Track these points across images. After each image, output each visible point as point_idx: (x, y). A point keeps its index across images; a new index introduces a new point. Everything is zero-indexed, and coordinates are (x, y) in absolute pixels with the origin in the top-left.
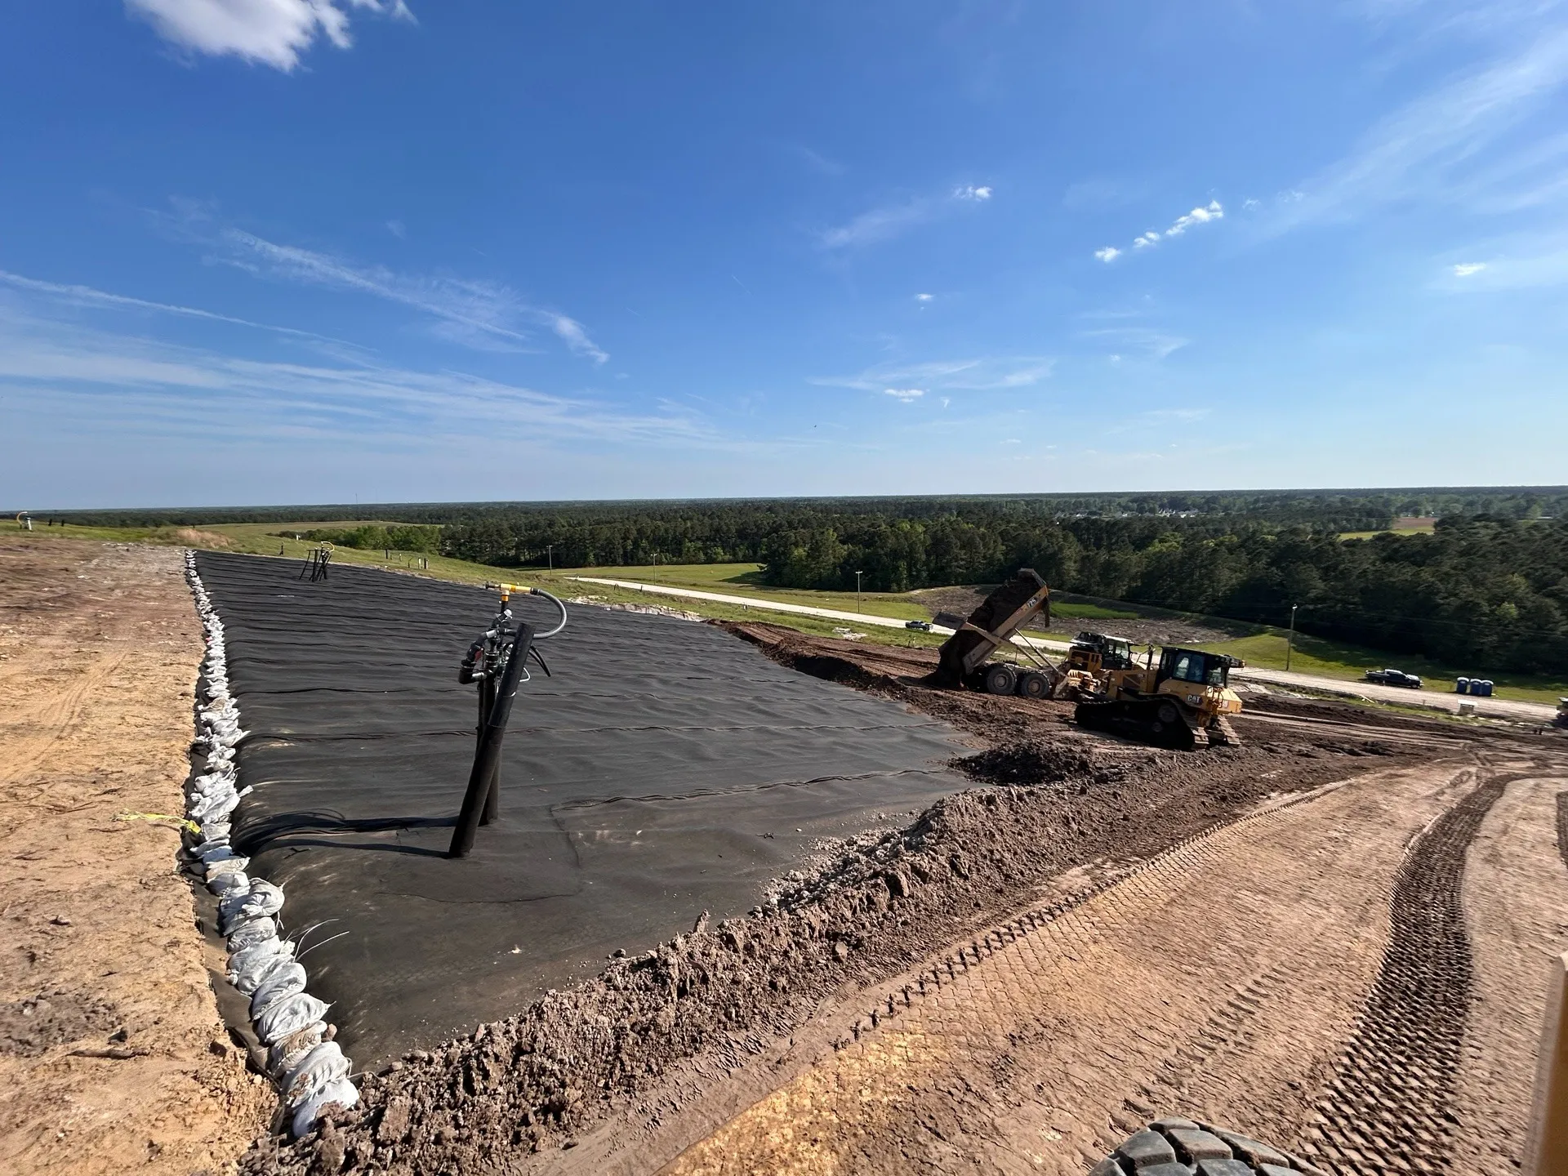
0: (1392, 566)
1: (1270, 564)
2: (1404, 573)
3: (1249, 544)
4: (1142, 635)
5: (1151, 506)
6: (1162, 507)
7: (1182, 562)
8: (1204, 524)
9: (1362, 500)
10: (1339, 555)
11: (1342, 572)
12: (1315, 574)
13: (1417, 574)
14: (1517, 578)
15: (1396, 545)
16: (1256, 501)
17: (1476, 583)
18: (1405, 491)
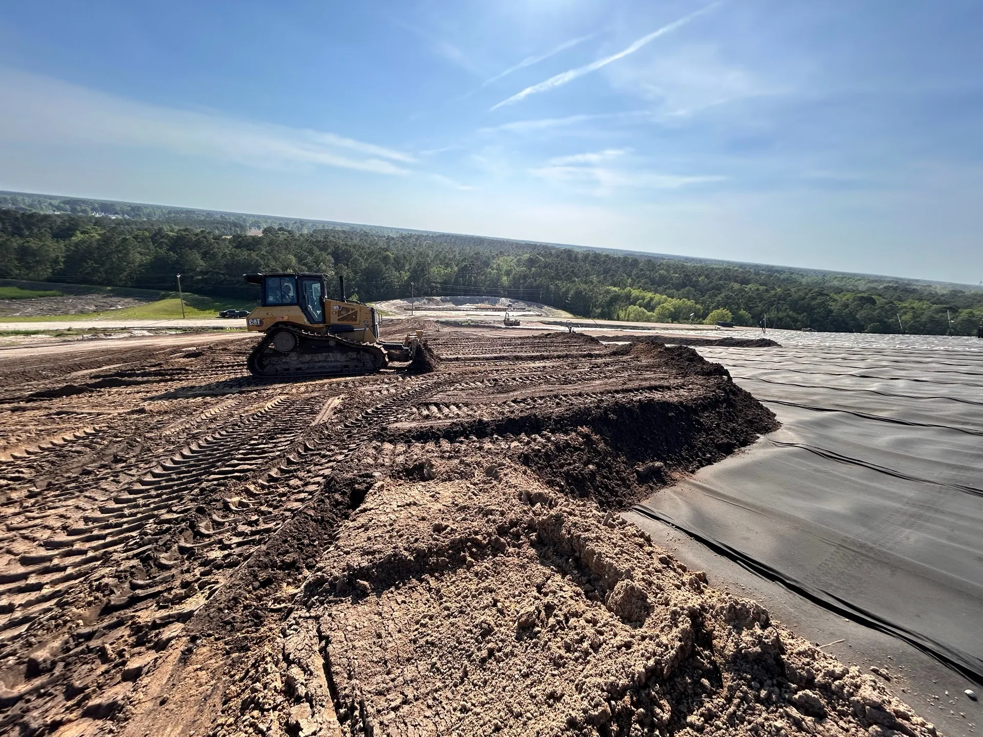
0: (238, 251)
1: (169, 250)
2: (244, 255)
3: (157, 237)
4: (68, 307)
5: (83, 208)
6: (94, 209)
7: (99, 248)
8: (128, 224)
9: (232, 218)
10: (211, 244)
11: (213, 254)
12: (198, 256)
13: (249, 255)
14: (291, 257)
15: (240, 240)
16: (169, 213)
17: (276, 259)
18: (253, 216)
